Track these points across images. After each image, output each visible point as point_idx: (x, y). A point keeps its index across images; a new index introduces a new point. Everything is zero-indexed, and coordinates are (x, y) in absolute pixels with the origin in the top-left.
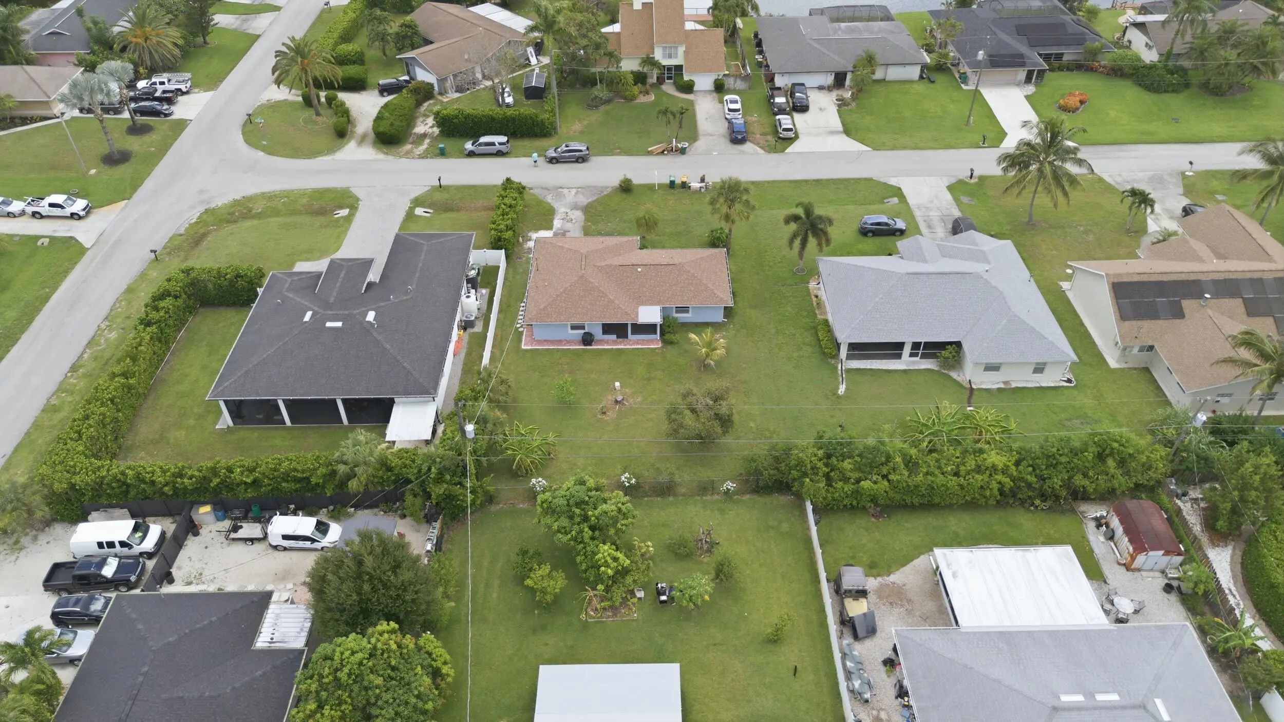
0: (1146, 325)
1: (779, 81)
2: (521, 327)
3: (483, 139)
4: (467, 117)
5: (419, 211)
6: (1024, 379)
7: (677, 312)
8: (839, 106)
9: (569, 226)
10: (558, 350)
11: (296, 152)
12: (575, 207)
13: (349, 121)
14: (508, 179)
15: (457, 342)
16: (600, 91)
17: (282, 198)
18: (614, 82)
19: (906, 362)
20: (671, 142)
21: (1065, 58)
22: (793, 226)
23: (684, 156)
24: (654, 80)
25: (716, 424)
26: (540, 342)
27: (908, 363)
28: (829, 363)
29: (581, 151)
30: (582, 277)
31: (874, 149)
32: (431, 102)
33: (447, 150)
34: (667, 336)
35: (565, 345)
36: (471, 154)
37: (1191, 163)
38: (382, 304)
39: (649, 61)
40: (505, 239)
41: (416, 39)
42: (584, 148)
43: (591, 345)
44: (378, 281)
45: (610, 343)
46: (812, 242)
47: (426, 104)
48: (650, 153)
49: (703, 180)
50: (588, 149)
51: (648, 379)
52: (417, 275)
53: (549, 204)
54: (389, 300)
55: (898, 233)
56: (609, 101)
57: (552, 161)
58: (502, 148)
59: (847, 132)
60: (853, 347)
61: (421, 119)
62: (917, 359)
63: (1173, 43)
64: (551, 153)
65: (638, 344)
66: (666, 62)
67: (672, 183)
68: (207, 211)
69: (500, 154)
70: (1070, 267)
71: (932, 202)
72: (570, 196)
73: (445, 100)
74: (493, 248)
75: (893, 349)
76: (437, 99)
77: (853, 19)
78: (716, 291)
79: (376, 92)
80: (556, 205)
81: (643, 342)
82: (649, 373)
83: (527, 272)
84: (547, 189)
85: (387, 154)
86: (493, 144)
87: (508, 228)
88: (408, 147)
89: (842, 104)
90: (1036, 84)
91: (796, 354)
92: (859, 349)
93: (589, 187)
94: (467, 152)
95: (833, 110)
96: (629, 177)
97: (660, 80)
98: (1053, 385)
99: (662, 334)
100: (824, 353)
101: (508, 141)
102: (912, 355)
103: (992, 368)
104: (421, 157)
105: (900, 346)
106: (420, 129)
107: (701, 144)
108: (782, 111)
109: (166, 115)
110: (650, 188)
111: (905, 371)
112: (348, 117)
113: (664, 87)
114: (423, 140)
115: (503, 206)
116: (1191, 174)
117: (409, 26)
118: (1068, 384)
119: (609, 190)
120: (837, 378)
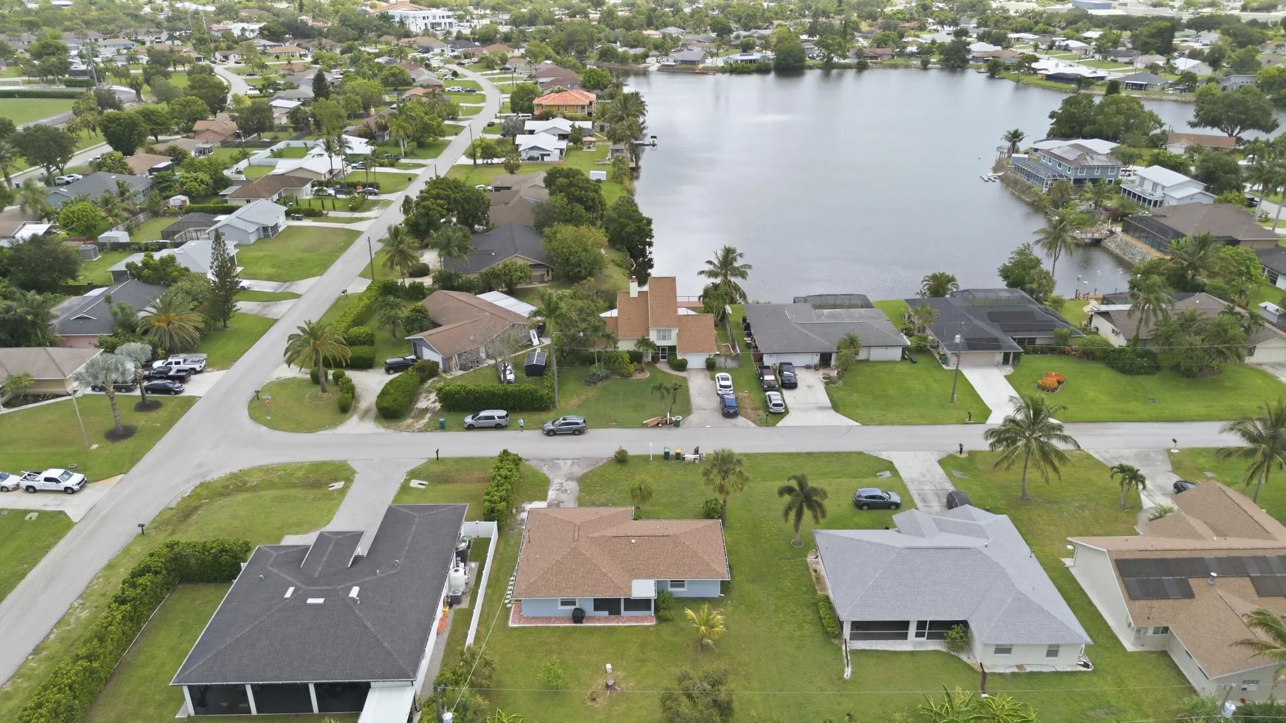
0: (1158, 605)
1: (768, 361)
2: (509, 603)
3: (483, 414)
4: (469, 392)
5: (414, 483)
6: (1039, 663)
7: (672, 586)
8: (826, 384)
9: (563, 497)
10: (547, 628)
11: (299, 427)
12: (570, 478)
13: (353, 397)
14: (505, 451)
15: (442, 619)
16: (597, 369)
17: (278, 471)
18: (612, 363)
19: (911, 643)
20: (666, 416)
21: (1038, 342)
22: (787, 498)
23: (678, 429)
24: (650, 359)
25: (715, 711)
26: (528, 619)
27: (915, 644)
28: (832, 644)
29: (578, 424)
30: (574, 549)
31: (863, 424)
32: (435, 379)
33: (447, 424)
34: (662, 613)
35: (554, 622)
36: (471, 428)
37: (1175, 441)
38: (367, 579)
39: (645, 342)
40: (499, 511)
41: (426, 323)
42: (581, 421)
43: (581, 622)
44: (365, 554)
45: (601, 620)
46: (807, 514)
47: (430, 381)
48: (645, 426)
49: (696, 452)
50: (584, 422)
51: (642, 661)
52: (407, 548)
53: (544, 474)
54: (375, 574)
55: (893, 507)
56: (607, 378)
57: (550, 433)
58: (501, 421)
59: (835, 407)
60: (856, 625)
61: (424, 395)
62: (924, 639)
63: (1138, 329)
64: (549, 426)
65: (631, 621)
66: (660, 343)
67: (667, 454)
68: (202, 484)
69: (498, 427)
70: (1071, 543)
71: (924, 476)
72: (566, 467)
73: (449, 377)
74: (486, 520)
75: (898, 629)
76: (441, 376)
77: (834, 306)
78: (711, 564)
79: (383, 370)
80: (550, 475)
81: (637, 619)
82: (643, 653)
83: (518, 545)
84: (543, 460)
85: (387, 427)
86: (492, 418)
87: (502, 499)
88: (410, 421)
89: (829, 382)
90: (1014, 365)
91: (798, 633)
92: (863, 628)
93: (585, 458)
94: (466, 426)
95: (820, 388)
96: (624, 448)
97: (655, 359)
98: (1069, 669)
99: (657, 610)
100: (827, 632)
101: (507, 415)
102: (918, 635)
103: (1003, 650)
104: (421, 431)
105: (905, 625)
106: (422, 404)
107: (694, 418)
108: (771, 388)
109: (177, 393)
110: (645, 459)
111: (912, 653)
112: (353, 393)
113: (658, 365)
114: (425, 415)
115: (499, 478)
116: (1176, 451)
117: (420, 311)
118: (1086, 669)
119: (604, 461)
120: (841, 661)
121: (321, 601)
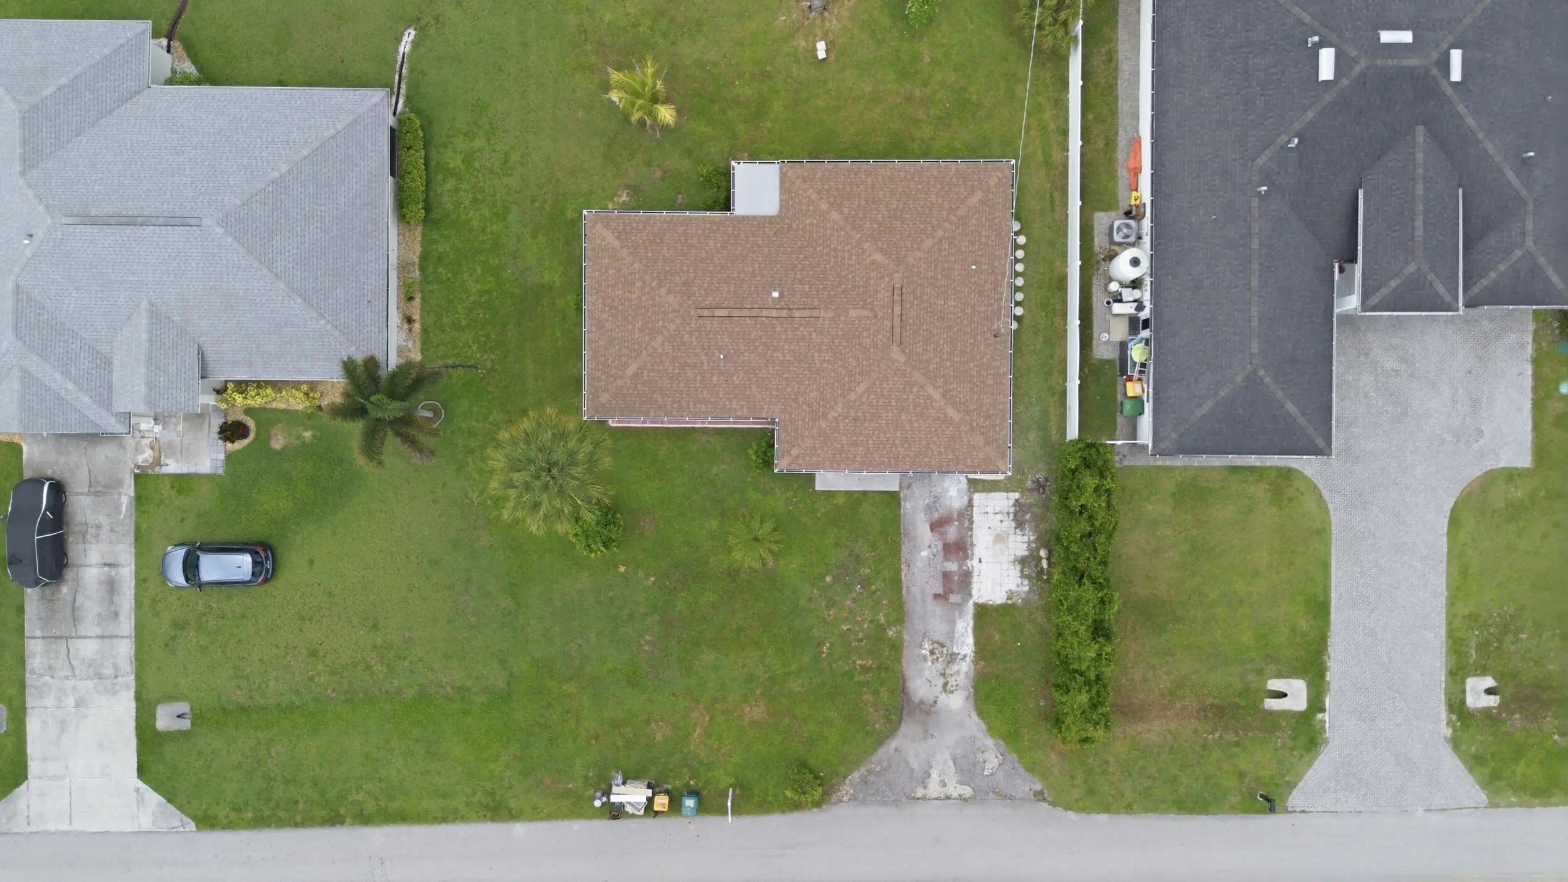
9: (938, 626)
12: (927, 713)
15: (1136, 171)
28: (420, 110)
53: (991, 731)
71: (78, 708)
72: (941, 763)
80: (974, 723)
84: (998, 794)
93: (896, 802)
120: (411, 70)
121: (1387, 37)
